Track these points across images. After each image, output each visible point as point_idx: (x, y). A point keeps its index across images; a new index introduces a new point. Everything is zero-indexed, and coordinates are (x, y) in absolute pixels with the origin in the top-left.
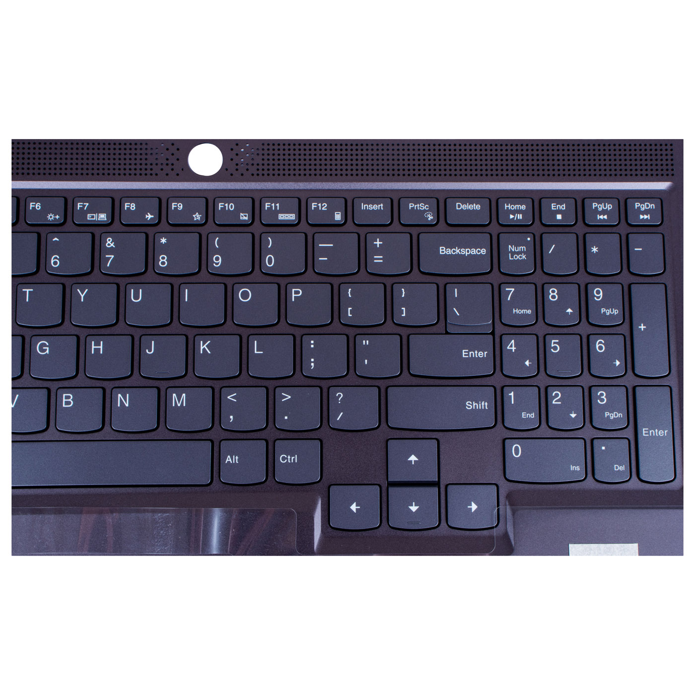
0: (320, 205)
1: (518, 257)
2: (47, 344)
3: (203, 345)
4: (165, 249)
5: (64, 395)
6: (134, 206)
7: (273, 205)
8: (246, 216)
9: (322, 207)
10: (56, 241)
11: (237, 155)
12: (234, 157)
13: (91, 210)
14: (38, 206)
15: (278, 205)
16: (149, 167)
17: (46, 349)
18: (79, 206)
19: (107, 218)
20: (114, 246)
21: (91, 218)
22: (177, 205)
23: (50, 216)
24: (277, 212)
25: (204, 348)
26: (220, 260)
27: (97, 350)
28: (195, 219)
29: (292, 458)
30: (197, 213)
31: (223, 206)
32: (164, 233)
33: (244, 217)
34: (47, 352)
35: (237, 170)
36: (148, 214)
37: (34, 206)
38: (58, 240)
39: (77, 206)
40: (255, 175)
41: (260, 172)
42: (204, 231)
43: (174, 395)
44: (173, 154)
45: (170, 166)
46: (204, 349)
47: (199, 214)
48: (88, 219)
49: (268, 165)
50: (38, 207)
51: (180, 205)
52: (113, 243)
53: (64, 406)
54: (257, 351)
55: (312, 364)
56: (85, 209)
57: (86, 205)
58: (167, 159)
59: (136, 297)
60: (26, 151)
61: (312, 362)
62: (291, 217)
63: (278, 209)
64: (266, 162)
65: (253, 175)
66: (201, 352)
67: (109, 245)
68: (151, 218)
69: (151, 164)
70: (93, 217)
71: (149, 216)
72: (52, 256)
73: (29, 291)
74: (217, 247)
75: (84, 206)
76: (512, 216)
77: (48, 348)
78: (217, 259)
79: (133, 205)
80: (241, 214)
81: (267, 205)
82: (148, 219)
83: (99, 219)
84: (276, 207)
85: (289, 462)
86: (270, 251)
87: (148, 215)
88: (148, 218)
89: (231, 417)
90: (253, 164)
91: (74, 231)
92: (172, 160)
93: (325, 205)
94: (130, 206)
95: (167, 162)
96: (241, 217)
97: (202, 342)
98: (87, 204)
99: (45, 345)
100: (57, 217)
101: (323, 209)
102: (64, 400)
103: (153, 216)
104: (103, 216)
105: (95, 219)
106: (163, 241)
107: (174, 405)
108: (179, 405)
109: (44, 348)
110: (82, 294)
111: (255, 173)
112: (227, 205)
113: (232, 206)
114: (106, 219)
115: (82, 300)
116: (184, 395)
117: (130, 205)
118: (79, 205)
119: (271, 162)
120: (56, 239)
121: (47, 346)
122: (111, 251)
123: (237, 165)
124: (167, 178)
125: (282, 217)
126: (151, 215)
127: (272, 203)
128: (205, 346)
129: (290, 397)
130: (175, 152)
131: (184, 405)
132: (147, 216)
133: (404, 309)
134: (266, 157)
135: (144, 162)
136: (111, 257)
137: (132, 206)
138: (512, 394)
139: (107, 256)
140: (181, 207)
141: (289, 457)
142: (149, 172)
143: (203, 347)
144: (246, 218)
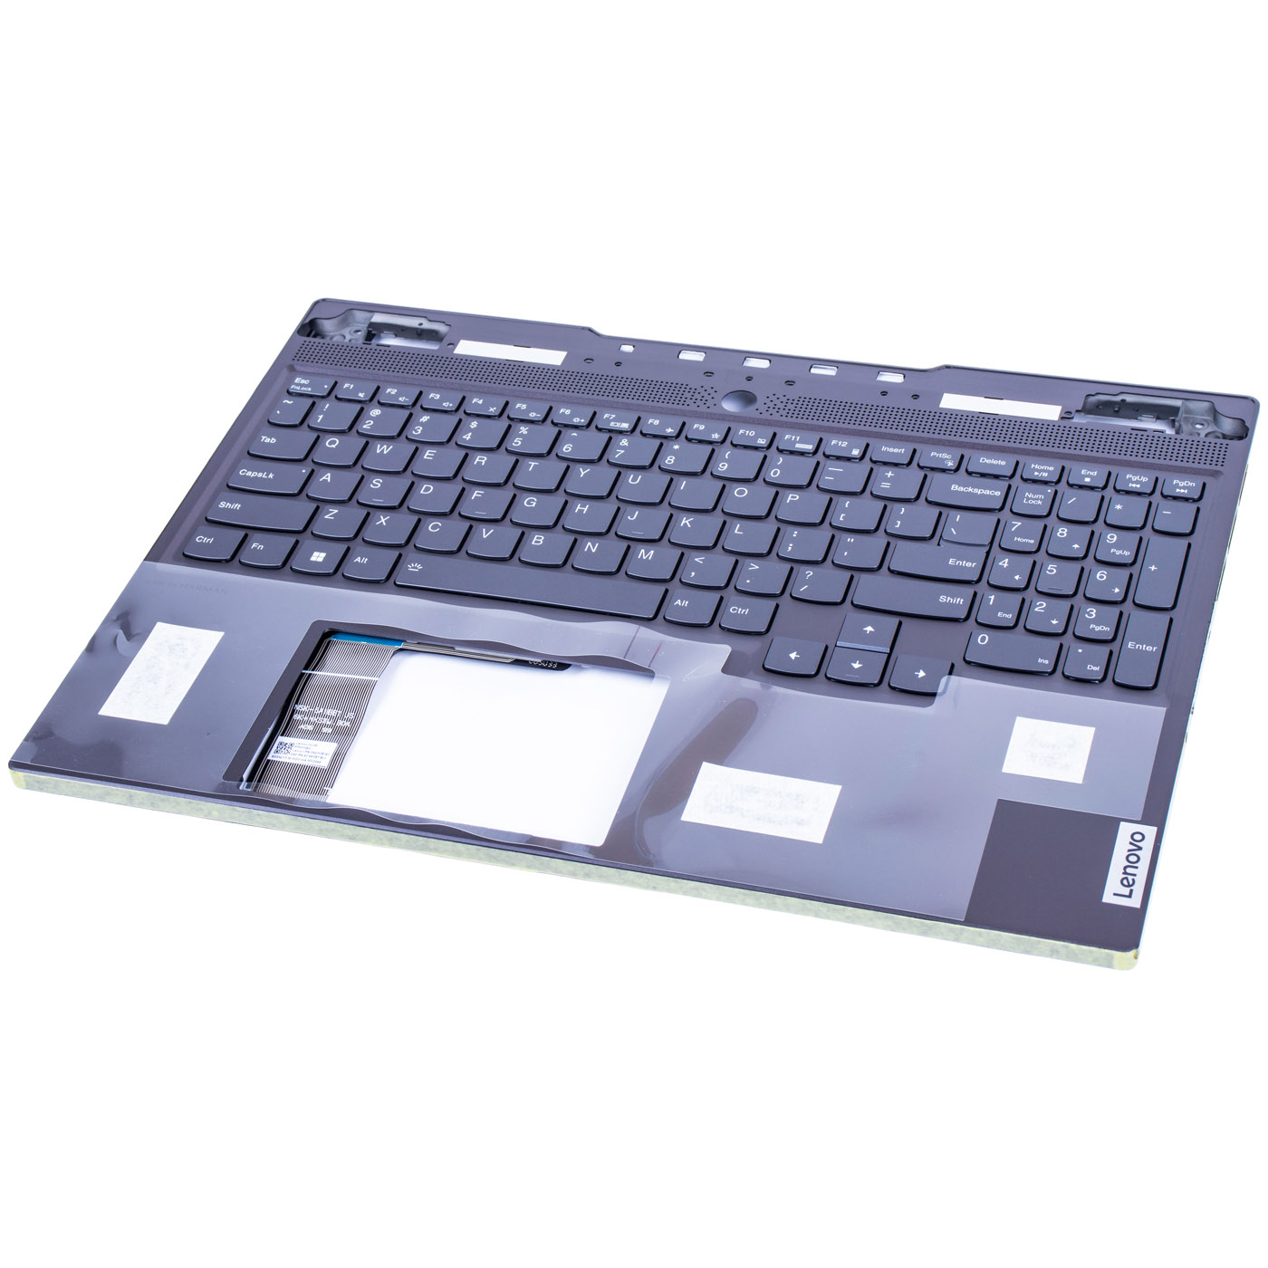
0: (840, 442)
1: (1033, 502)
2: (535, 501)
4: (676, 453)
5: (536, 537)
6: (658, 421)
11: (771, 401)
12: (768, 402)
16: (683, 400)
18: (605, 417)
20: (627, 445)
21: (613, 425)
23: (576, 419)
24: (795, 442)
26: (726, 467)
27: (581, 511)
28: (713, 438)
29: (743, 610)
33: (762, 442)
34: (534, 505)
35: (767, 411)
36: (670, 429)
37: (564, 411)
38: (576, 436)
40: (784, 416)
41: (789, 415)
42: (718, 446)
43: (643, 551)
44: (709, 394)
45: (703, 401)
46: (686, 524)
48: (611, 426)
50: (567, 413)
52: (627, 443)
53: (533, 543)
54: (738, 531)
55: (790, 549)
56: (611, 419)
57: (612, 416)
59: (634, 481)
61: (790, 547)
62: (809, 447)
65: (782, 416)
66: (682, 525)
67: (623, 444)
70: (616, 425)
71: (670, 431)
72: (566, 445)
73: (534, 465)
74: (727, 458)
75: (610, 417)
76: (1036, 473)
77: (535, 503)
78: (724, 466)
80: (760, 439)
81: (787, 437)
83: (621, 427)
84: (796, 439)
85: (739, 613)
86: (778, 467)
88: (668, 431)
89: (693, 574)
90: (784, 409)
91: (595, 432)
94: (654, 422)
96: (759, 442)
98: (614, 416)
99: (533, 501)
100: (583, 421)
102: (535, 540)
104: (626, 425)
106: (677, 448)
107: (639, 557)
108: (645, 558)
109: (531, 502)
110: (584, 472)
113: (753, 433)
114: (627, 428)
115: (582, 476)
116: (652, 552)
122: (623, 448)
123: (768, 407)
125: (799, 446)
128: (687, 522)
129: (758, 568)
131: (650, 559)
133: (899, 522)
134: (799, 406)
135: (679, 396)
136: (622, 452)
137: (656, 422)
138: (993, 597)
139: (618, 451)
141: (740, 609)
142: (681, 403)
143: (685, 522)
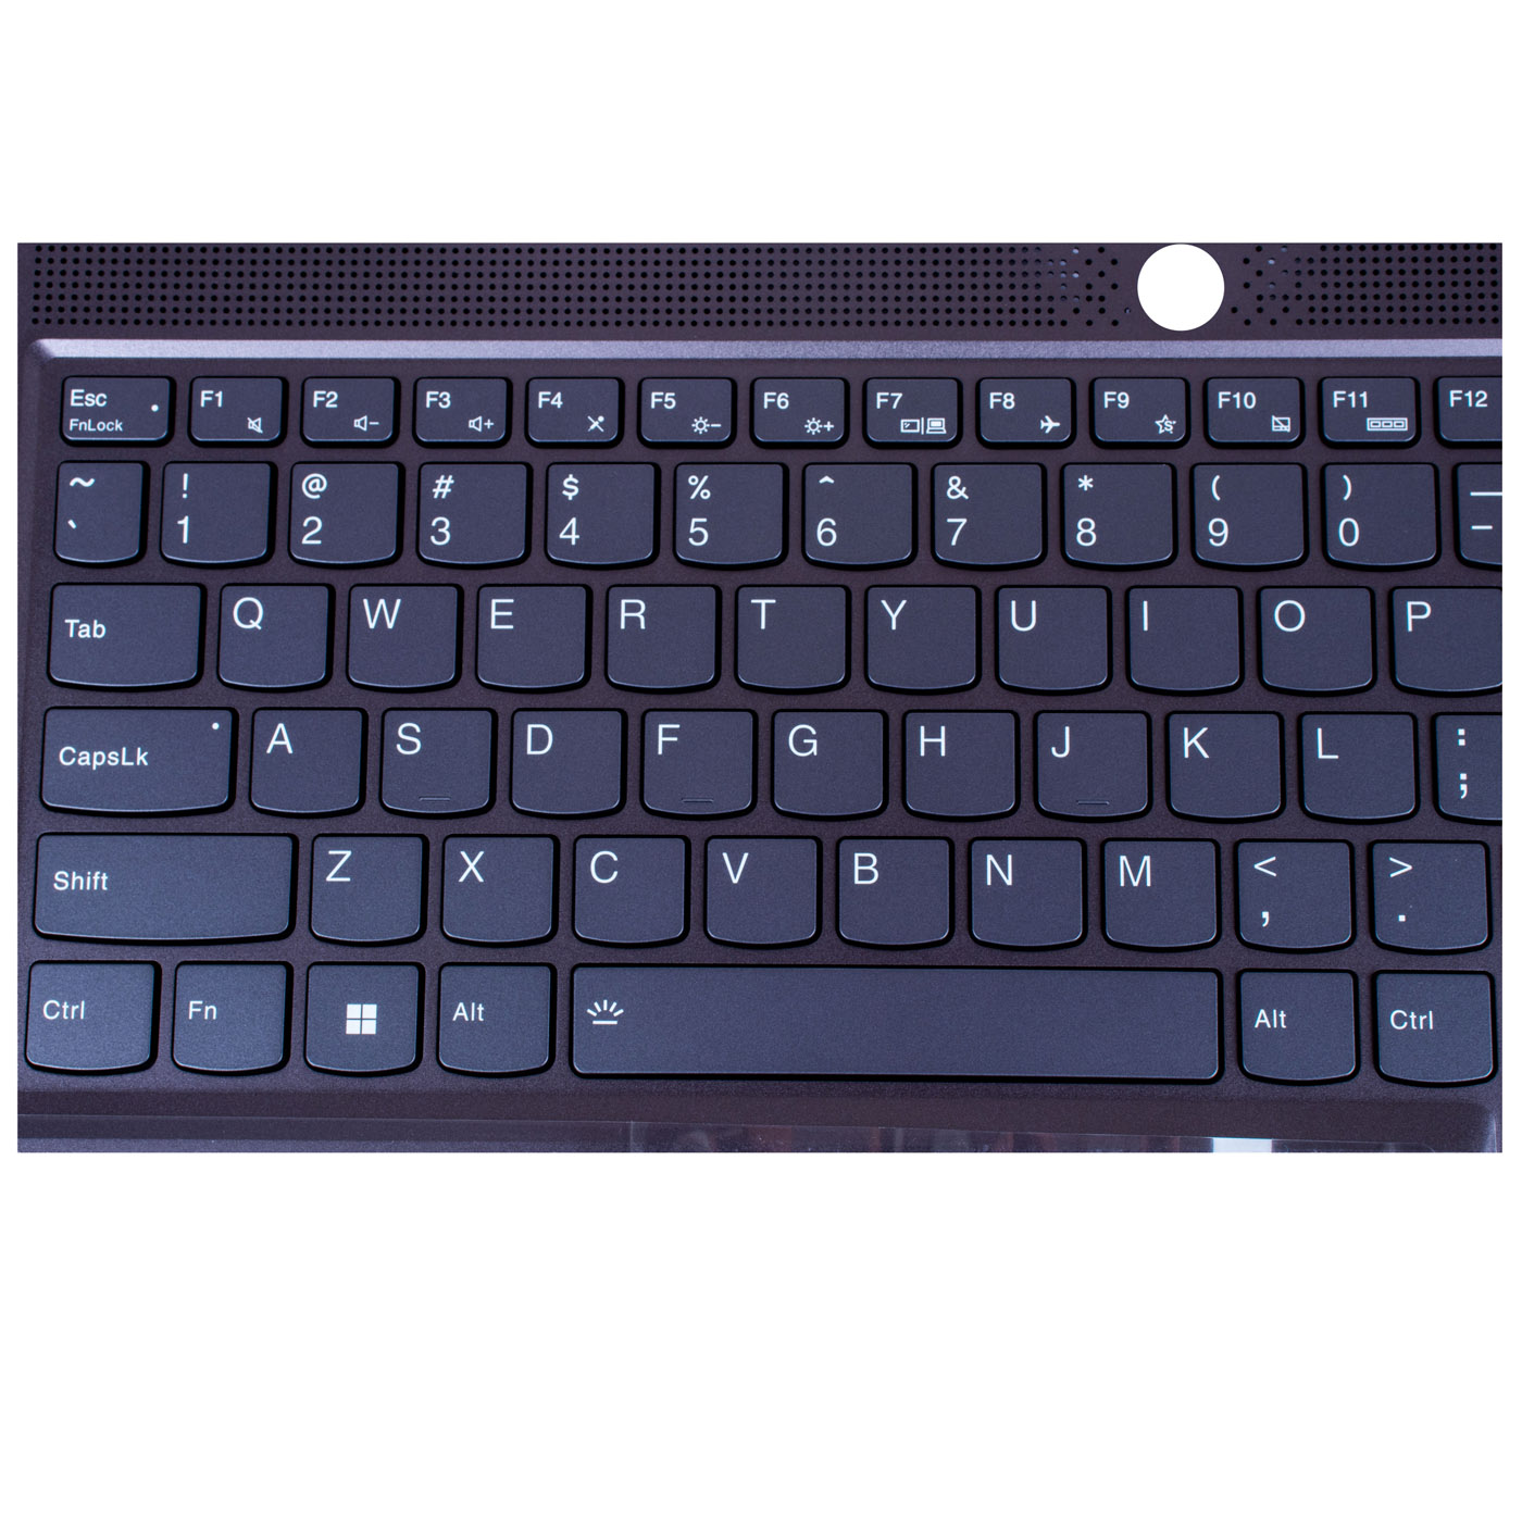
0: (1469, 394)
2: (814, 732)
3: (1190, 739)
4: (1090, 505)
5: (857, 855)
6: (1011, 400)
7: (1352, 395)
8: (1285, 423)
9: (1475, 400)
10: (827, 483)
11: (1259, 273)
12: (1252, 279)
13: (908, 409)
14: (783, 401)
15: (1364, 395)
16: (1044, 304)
17: (811, 745)
18: (879, 401)
19: (946, 428)
20: (967, 497)
21: (908, 428)
22: (1115, 397)
23: (811, 423)
24: (1361, 414)
25: (1193, 744)
26: (1226, 531)
28: (1161, 431)
29: (1422, 1018)
30: (1166, 417)
31: (1228, 400)
32: (1086, 465)
33: (1282, 425)
34: (814, 750)
35: (1260, 310)
36: (1047, 417)
37: (773, 400)
38: (832, 481)
39: (876, 399)
40: (1306, 323)
41: (1318, 316)
42: (1181, 458)
43: (1123, 858)
44: (1102, 274)
45: (1095, 302)
46: (1193, 748)
47: (1170, 419)
48: (902, 431)
49: (1338, 297)
50: (783, 404)
51: (1123, 398)
52: (964, 489)
53: (857, 882)
54: (1324, 754)
55: (1464, 787)
56: (895, 407)
57: (896, 397)
58: (1089, 286)
59: (1023, 620)
60: (752, 269)
61: (1463, 782)
62: (1399, 425)
63: (1365, 405)
64: (1331, 291)
65: (1299, 322)
66: (1187, 755)
67: (954, 493)
68: (1054, 429)
69: (1051, 298)
70: (913, 426)
71: (1049, 424)
72: (820, 520)
73: (767, 605)
74: (1218, 498)
75: (892, 400)
77: (815, 742)
78: (1218, 527)
79: (1009, 397)
80: (1274, 418)
81: (1337, 397)
82: (1047, 431)
83: (928, 432)
84: (1359, 400)
85: (1414, 1027)
86: (1349, 509)
87: (1046, 421)
88: (1046, 428)
89: (1266, 915)
90: (1299, 297)
91: (868, 460)
92: (1101, 287)
93: (1481, 396)
94: (1003, 400)
95: (1089, 293)
96: (1274, 426)
97: (1186, 730)
98: (900, 395)
99: (809, 736)
100: (829, 426)
101: (1478, 405)
102: (857, 868)
103: (1058, 424)
104: (939, 424)
105: (918, 431)
106: (1086, 483)
107: (1122, 884)
108: (1135, 884)
109: (806, 741)
110: (894, 612)
111: (1306, 317)
112: (1237, 396)
113: (1250, 399)
114: (945, 432)
115: (894, 627)
116: (1147, 859)
117: (1001, 397)
118: (880, 399)
119: (1344, 291)
120: (827, 479)
121: (813, 737)
122: (959, 508)
123: (1260, 298)
124: (1089, 331)
125: (1375, 425)
126: (1054, 421)
127: (1349, 392)
128: (1194, 740)
129: (1409, 867)
130: (1108, 268)
131: (1149, 884)
132: (1043, 424)
134: (1331, 279)
135: (1032, 293)
136: (960, 523)
137: (1006, 400)
139: (949, 520)
140: (1124, 401)
141: (1413, 1016)
142: (1044, 317)
143: (1191, 742)
144: (1287, 429)
